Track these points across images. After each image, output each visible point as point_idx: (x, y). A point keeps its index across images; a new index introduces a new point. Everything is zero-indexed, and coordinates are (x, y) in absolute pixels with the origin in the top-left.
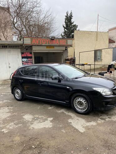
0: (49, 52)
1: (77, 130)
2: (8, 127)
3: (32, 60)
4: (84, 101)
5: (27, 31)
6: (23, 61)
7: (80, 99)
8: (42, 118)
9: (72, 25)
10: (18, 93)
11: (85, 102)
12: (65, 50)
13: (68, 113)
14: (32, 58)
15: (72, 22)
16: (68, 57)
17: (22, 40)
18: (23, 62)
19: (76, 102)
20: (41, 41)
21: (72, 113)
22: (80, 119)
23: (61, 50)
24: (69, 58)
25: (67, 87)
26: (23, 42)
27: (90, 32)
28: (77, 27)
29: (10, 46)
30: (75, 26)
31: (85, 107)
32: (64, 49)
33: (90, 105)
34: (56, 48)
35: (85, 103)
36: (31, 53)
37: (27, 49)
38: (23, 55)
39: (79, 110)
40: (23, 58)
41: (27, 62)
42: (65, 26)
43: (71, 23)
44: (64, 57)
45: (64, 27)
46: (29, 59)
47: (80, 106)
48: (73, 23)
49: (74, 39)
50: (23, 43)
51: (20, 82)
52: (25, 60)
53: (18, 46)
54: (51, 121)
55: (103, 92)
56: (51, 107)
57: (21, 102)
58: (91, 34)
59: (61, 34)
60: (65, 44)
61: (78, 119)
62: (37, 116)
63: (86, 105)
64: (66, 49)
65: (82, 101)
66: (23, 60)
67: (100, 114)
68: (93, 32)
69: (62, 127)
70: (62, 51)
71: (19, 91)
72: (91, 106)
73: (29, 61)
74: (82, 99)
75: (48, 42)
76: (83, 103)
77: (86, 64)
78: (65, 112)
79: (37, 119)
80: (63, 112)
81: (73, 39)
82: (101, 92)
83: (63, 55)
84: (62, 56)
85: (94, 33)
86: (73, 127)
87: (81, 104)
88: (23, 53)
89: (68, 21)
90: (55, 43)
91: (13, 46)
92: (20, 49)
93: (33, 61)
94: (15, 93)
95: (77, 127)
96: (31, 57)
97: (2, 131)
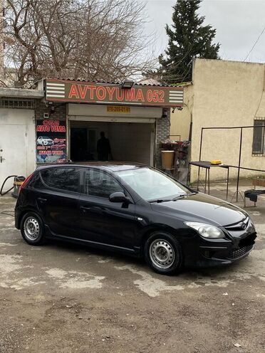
0: (114, 121)
1: (145, 294)
2: (20, 283)
3: (65, 143)
4: (169, 246)
5: (52, 48)
6: (38, 145)
7: (161, 243)
8: (84, 275)
9: (198, 27)
10: (31, 226)
11: (169, 249)
12: (161, 119)
13: (138, 271)
14: (65, 138)
15: (199, 17)
16: (168, 137)
17: (41, 87)
18: (39, 148)
19: (154, 250)
20: (92, 93)
21: (143, 272)
22: (157, 281)
23: (150, 118)
24: (173, 141)
25: (139, 219)
26: (45, 94)
27: (244, 66)
28: (213, 36)
29: (6, 102)
30: (206, 29)
31: (170, 259)
32: (159, 114)
33: (178, 256)
34: (134, 112)
35: (171, 250)
36: (63, 123)
37: (52, 112)
38: (42, 129)
39: (159, 266)
40: (39, 135)
41: (50, 149)
42: (174, 30)
43: (195, 22)
44: (158, 138)
45: (169, 32)
46: (56, 140)
47: (161, 259)
48: (201, 22)
49: (192, 84)
50: (43, 95)
51: (39, 201)
52: (44, 141)
53: (29, 103)
54: (101, 281)
55: (203, 232)
56: (104, 260)
57: (39, 249)
58: (246, 71)
59: (161, 57)
60: (161, 101)
61: (153, 281)
62: (75, 272)
63: (171, 255)
64: (164, 116)
65: (165, 247)
66: (40, 141)
67: (199, 277)
68: (254, 64)
69: (119, 289)
70: (153, 121)
71: (35, 223)
72: (180, 257)
73: (55, 144)
74: (165, 243)
75: (114, 95)
76: (166, 252)
77: (217, 165)
78: (132, 270)
79: (74, 277)
80: (127, 270)
81: (189, 83)
82: (200, 230)
83: (154, 131)
84: (152, 134)
85: (255, 68)
86: (140, 290)
87: (162, 252)
88: (42, 121)
89: (183, 15)
90: (131, 98)
91: (16, 102)
92: (33, 111)
93: (66, 147)
94: (26, 226)
95: (146, 291)
96: (62, 135)
97: (12, 287)
